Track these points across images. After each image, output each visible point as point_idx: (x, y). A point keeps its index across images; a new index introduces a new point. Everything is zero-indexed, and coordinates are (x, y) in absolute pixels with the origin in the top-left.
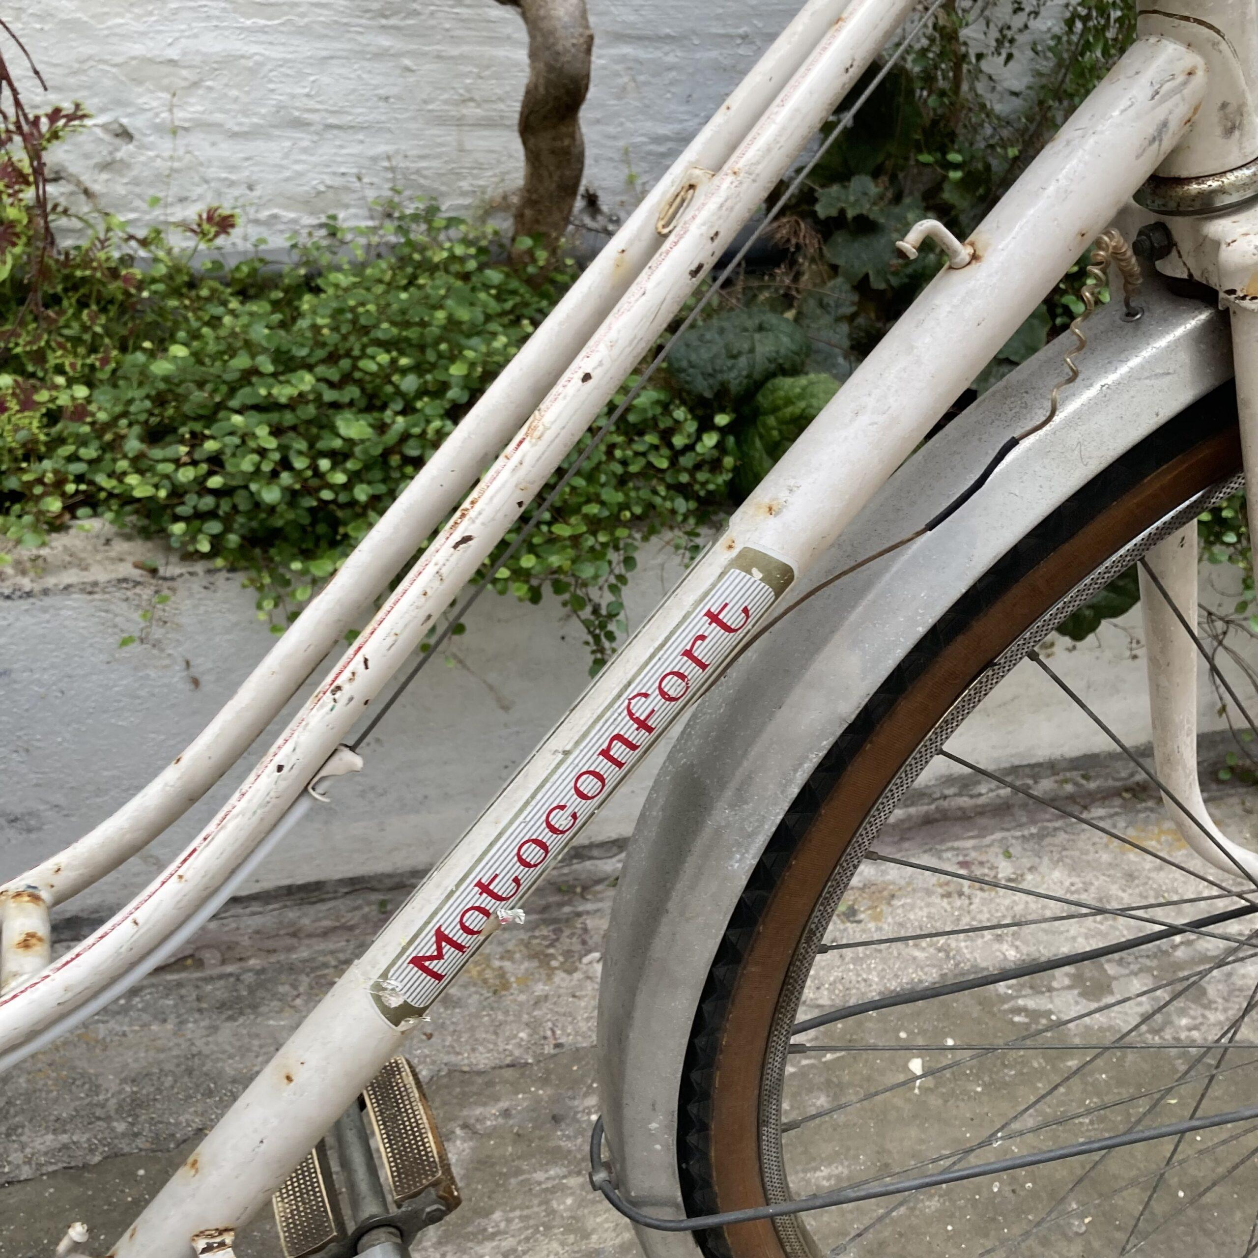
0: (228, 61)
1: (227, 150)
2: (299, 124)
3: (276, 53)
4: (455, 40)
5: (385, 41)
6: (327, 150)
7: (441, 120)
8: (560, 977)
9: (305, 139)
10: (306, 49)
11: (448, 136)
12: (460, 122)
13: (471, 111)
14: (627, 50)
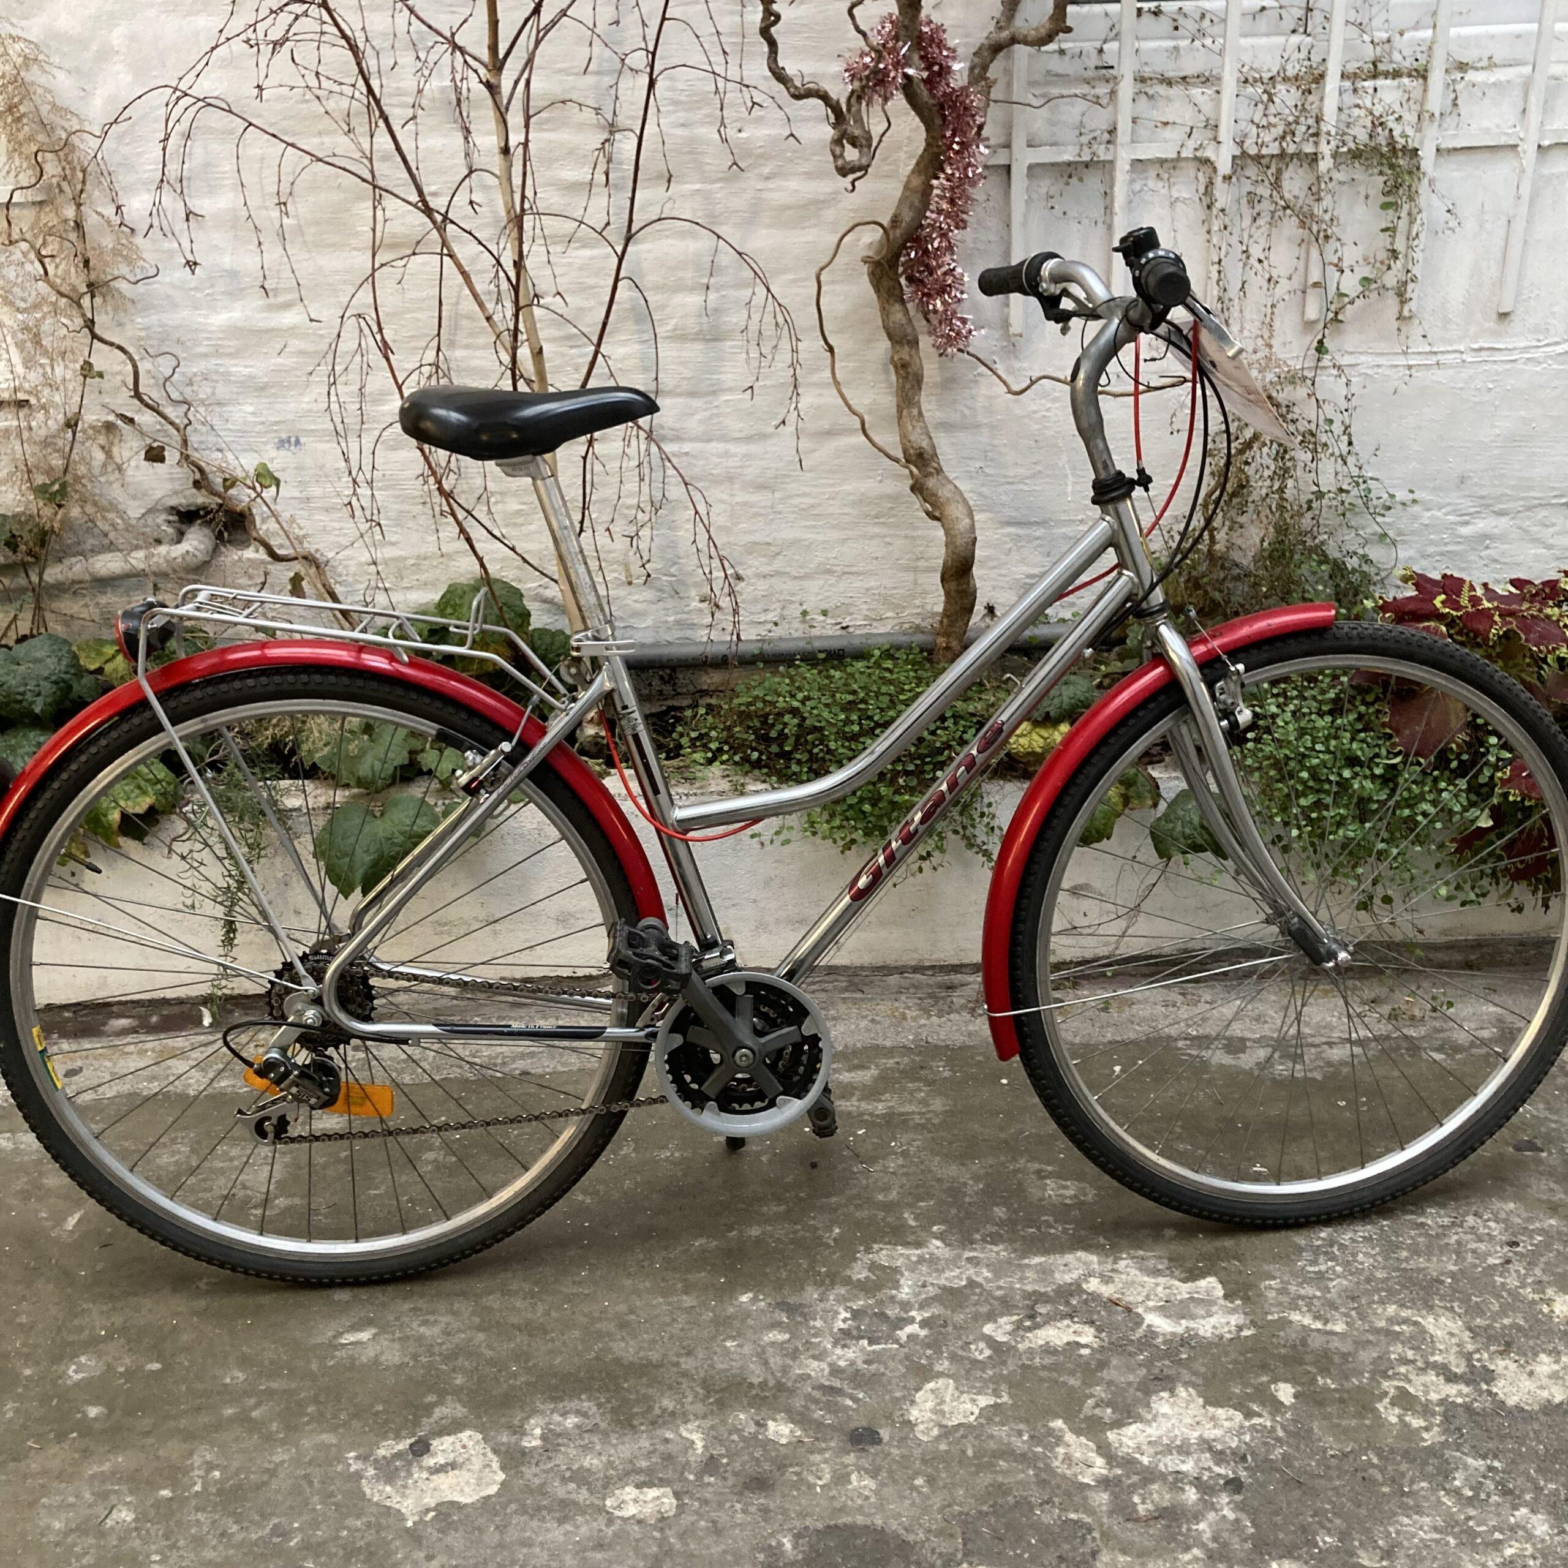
0: (795, 542)
1: (791, 585)
2: (829, 572)
3: (820, 537)
4: (914, 528)
5: (877, 530)
6: (842, 586)
7: (906, 569)
8: (934, 1019)
9: (833, 580)
10: (836, 535)
11: (910, 577)
12: (916, 570)
13: (921, 564)
14: (1012, 530)
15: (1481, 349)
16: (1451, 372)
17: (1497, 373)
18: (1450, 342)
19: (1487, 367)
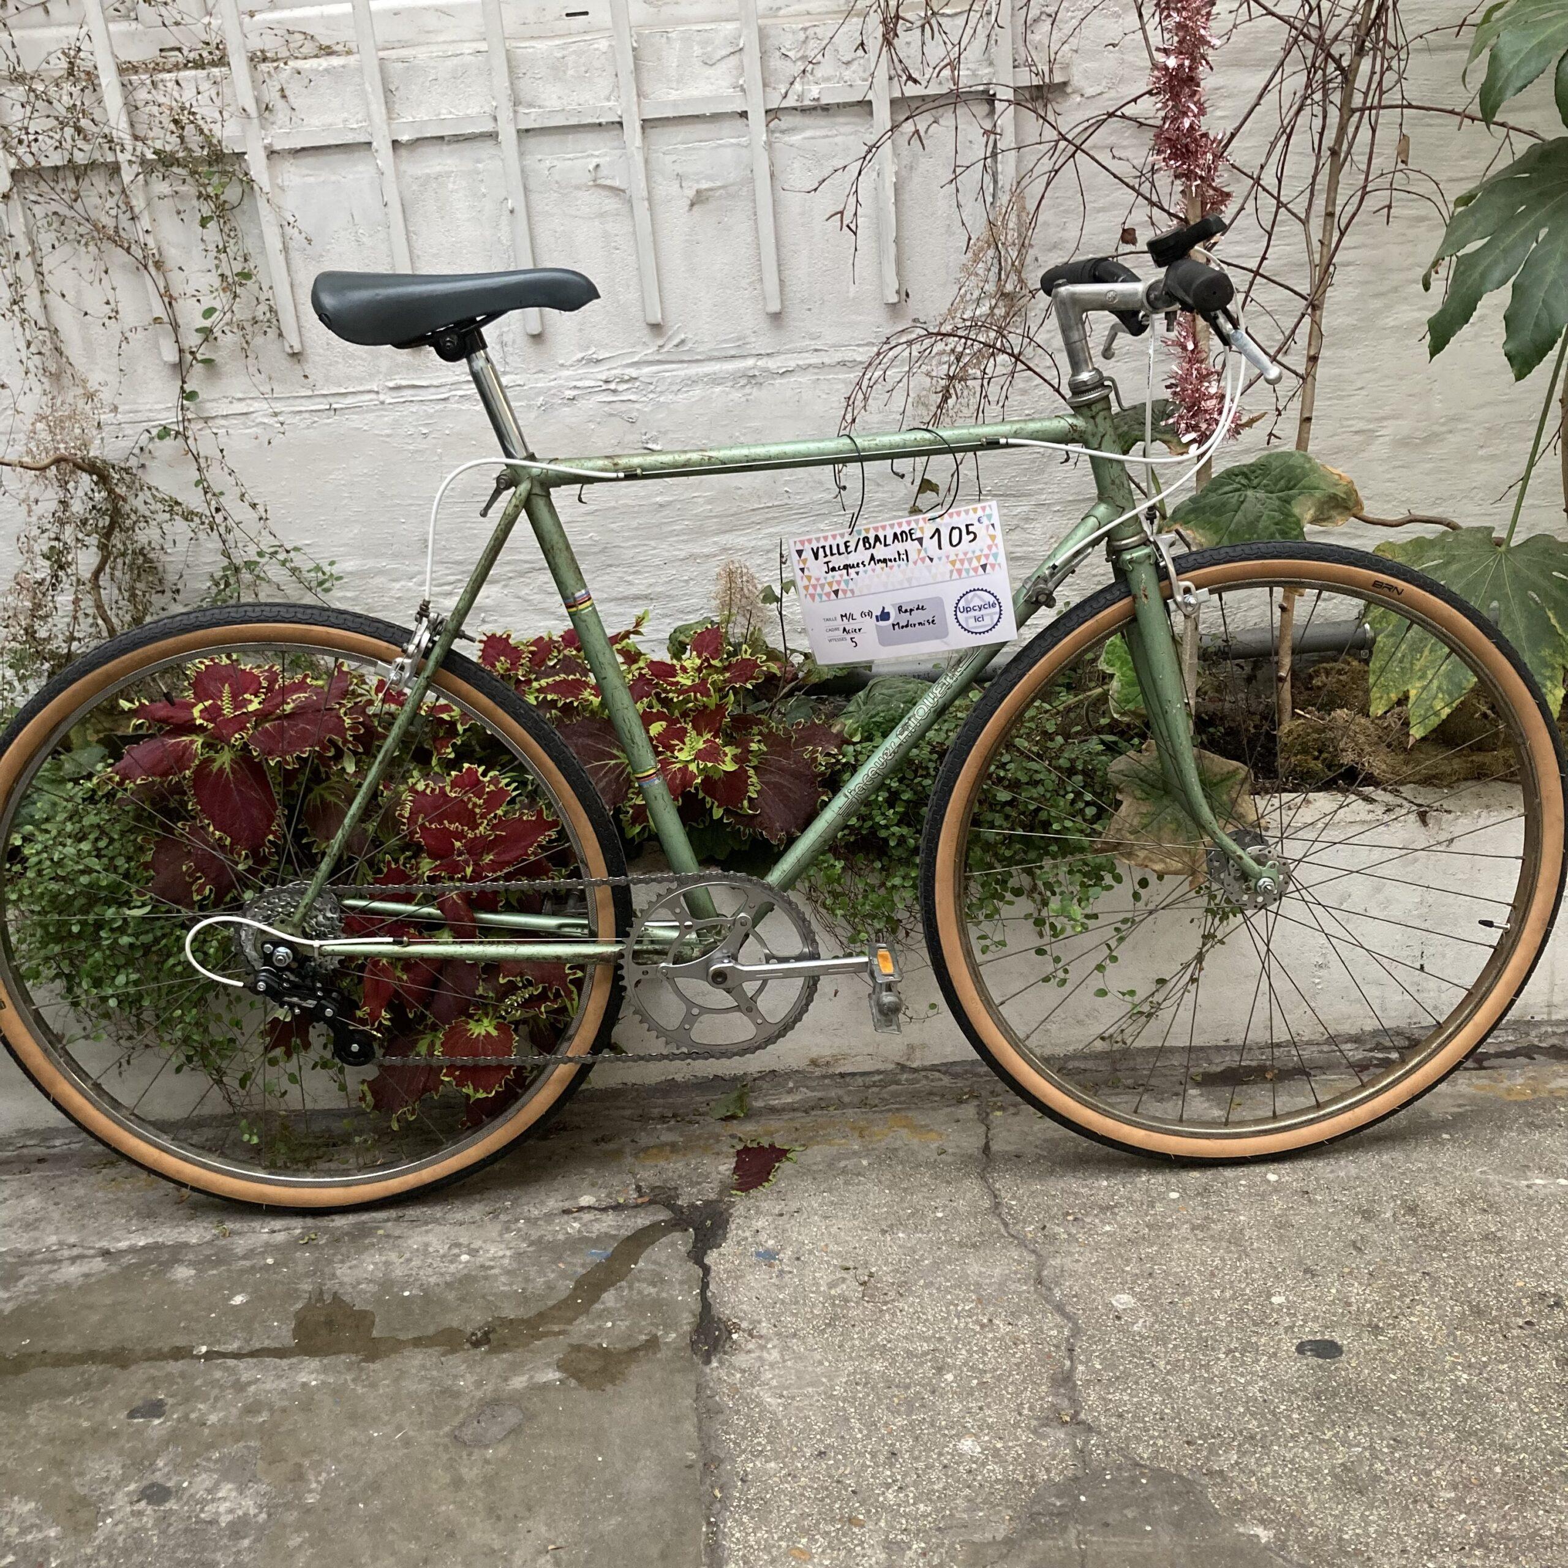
15: (398, 388)
16: (371, 416)
17: (431, 416)
18: (361, 380)
19: (414, 408)
